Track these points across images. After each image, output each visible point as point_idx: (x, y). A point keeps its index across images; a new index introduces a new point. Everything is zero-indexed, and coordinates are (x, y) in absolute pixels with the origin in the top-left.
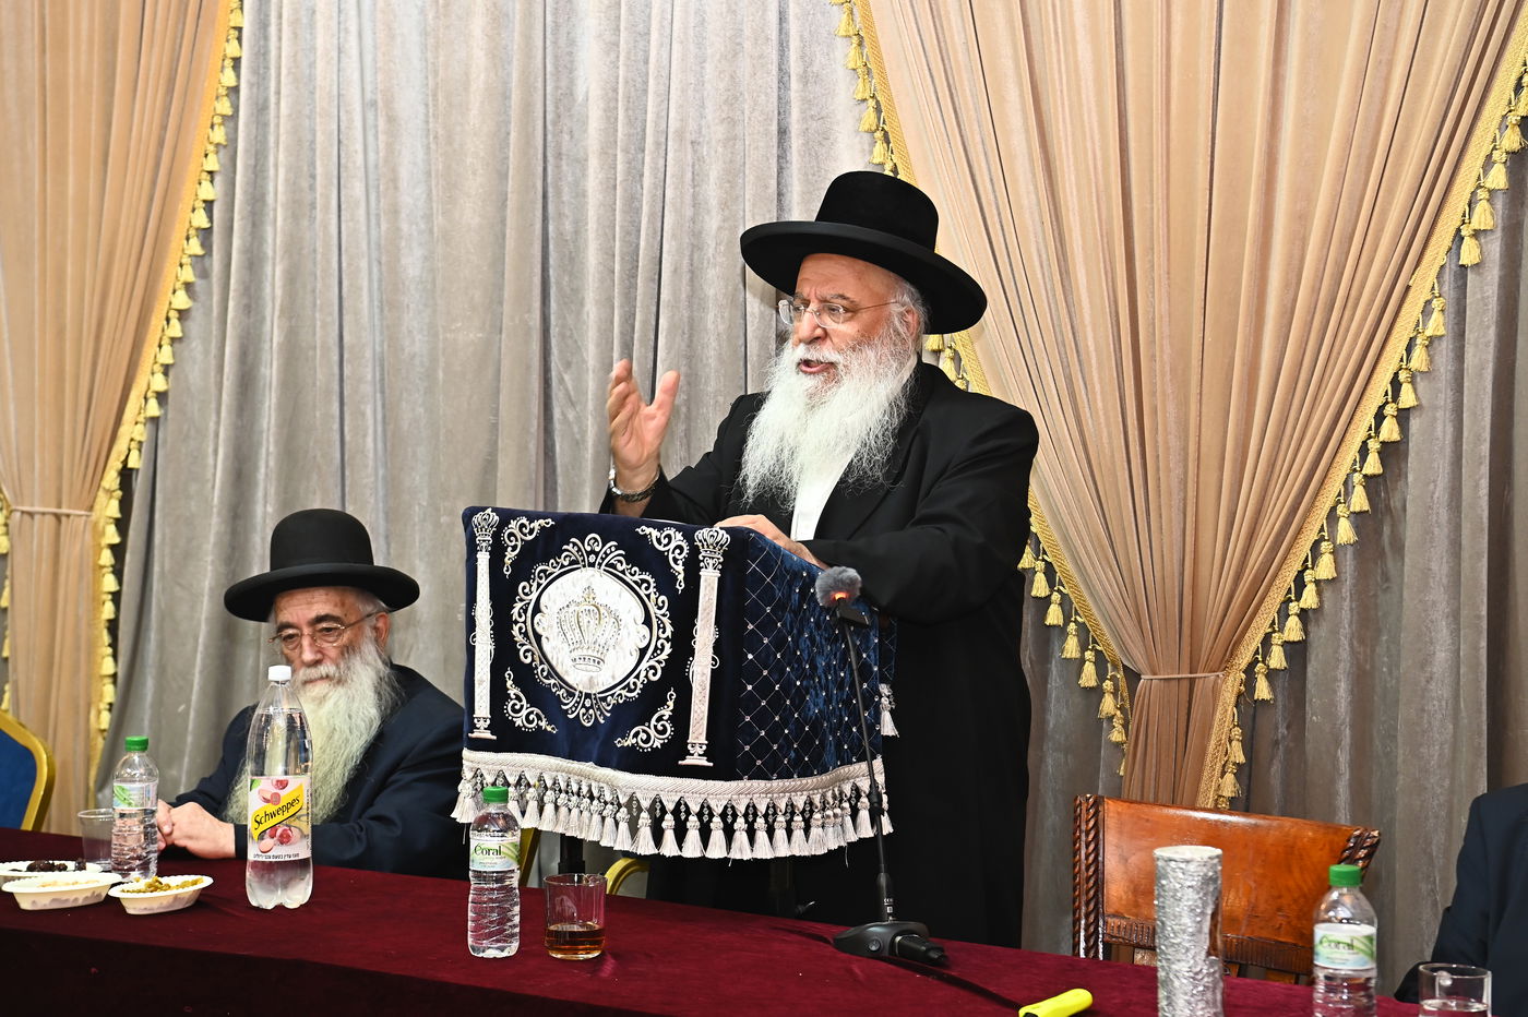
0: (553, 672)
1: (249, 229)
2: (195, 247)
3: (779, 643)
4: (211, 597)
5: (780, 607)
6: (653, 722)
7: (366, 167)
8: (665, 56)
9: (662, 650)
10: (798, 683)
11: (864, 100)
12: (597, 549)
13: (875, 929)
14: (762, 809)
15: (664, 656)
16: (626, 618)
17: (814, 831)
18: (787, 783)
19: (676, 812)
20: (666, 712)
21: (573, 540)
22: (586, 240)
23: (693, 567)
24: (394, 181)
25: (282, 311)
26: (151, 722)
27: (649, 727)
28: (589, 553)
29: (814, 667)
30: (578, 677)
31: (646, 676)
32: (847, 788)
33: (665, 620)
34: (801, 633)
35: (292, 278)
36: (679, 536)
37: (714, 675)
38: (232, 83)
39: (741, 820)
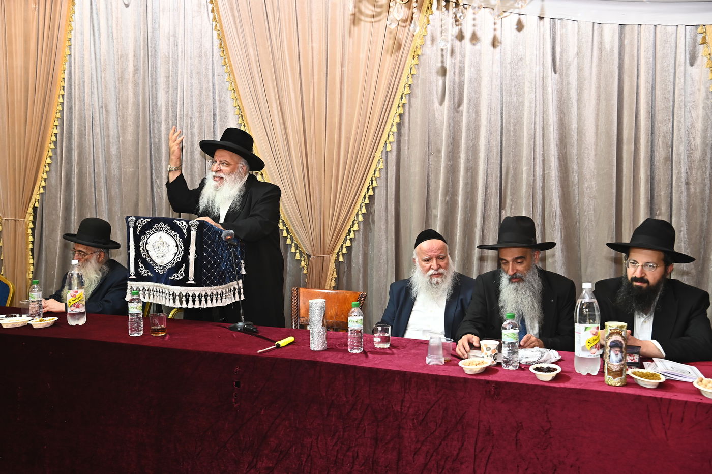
0: (152, 260)
1: (68, 141)
2: (52, 146)
3: (213, 250)
4: (60, 242)
5: (213, 241)
6: (179, 272)
7: (100, 125)
8: (182, 95)
9: (181, 253)
10: (218, 261)
11: (236, 107)
12: (163, 227)
13: (240, 324)
14: (209, 294)
15: (182, 255)
16: (171, 245)
17: (224, 299)
18: (216, 287)
19: (186, 296)
20: (183, 270)
21: (156, 224)
22: (162, 144)
23: (189, 231)
24: (108, 128)
25: (77, 163)
26: (44, 276)
27: (178, 274)
28: (160, 228)
29: (222, 257)
30: (158, 261)
31: (177, 260)
32: (232, 288)
33: (182, 245)
34: (219, 248)
35: (80, 154)
36: (185, 223)
37: (195, 259)
38: (62, 101)
39: (203, 297)
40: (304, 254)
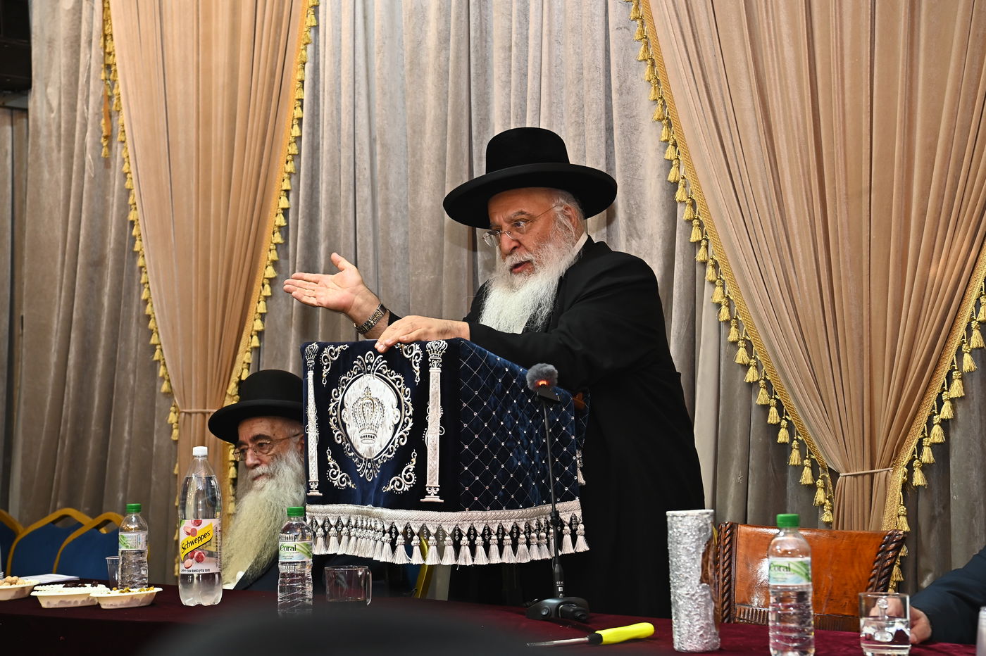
0: (353, 449)
2: (278, 238)
3: (486, 416)
5: (485, 393)
6: (403, 473)
9: (407, 424)
10: (503, 444)
12: (372, 361)
14: (480, 530)
15: (408, 428)
16: (387, 405)
18: (498, 513)
19: (420, 534)
20: (411, 466)
21: (359, 357)
23: (425, 366)
27: (401, 477)
28: (367, 365)
30: (363, 448)
31: (398, 443)
33: (409, 403)
34: (504, 410)
36: (418, 347)
37: (442, 440)
38: (298, 134)
39: (465, 538)
40: (824, 470)
